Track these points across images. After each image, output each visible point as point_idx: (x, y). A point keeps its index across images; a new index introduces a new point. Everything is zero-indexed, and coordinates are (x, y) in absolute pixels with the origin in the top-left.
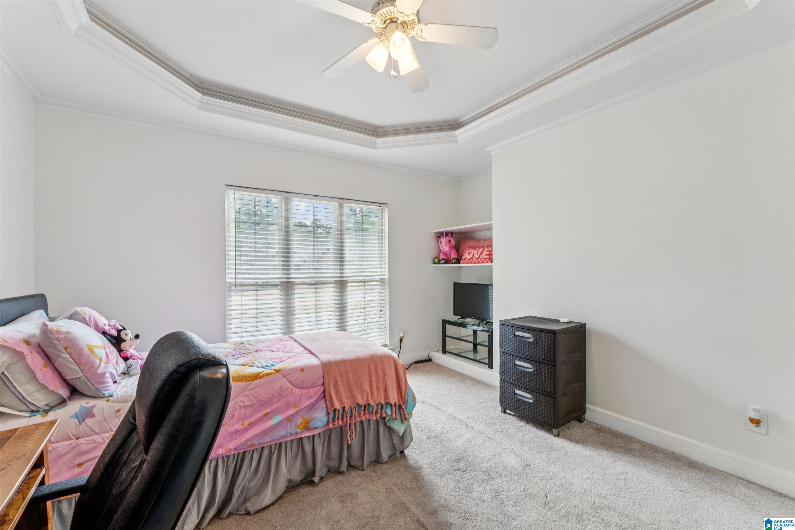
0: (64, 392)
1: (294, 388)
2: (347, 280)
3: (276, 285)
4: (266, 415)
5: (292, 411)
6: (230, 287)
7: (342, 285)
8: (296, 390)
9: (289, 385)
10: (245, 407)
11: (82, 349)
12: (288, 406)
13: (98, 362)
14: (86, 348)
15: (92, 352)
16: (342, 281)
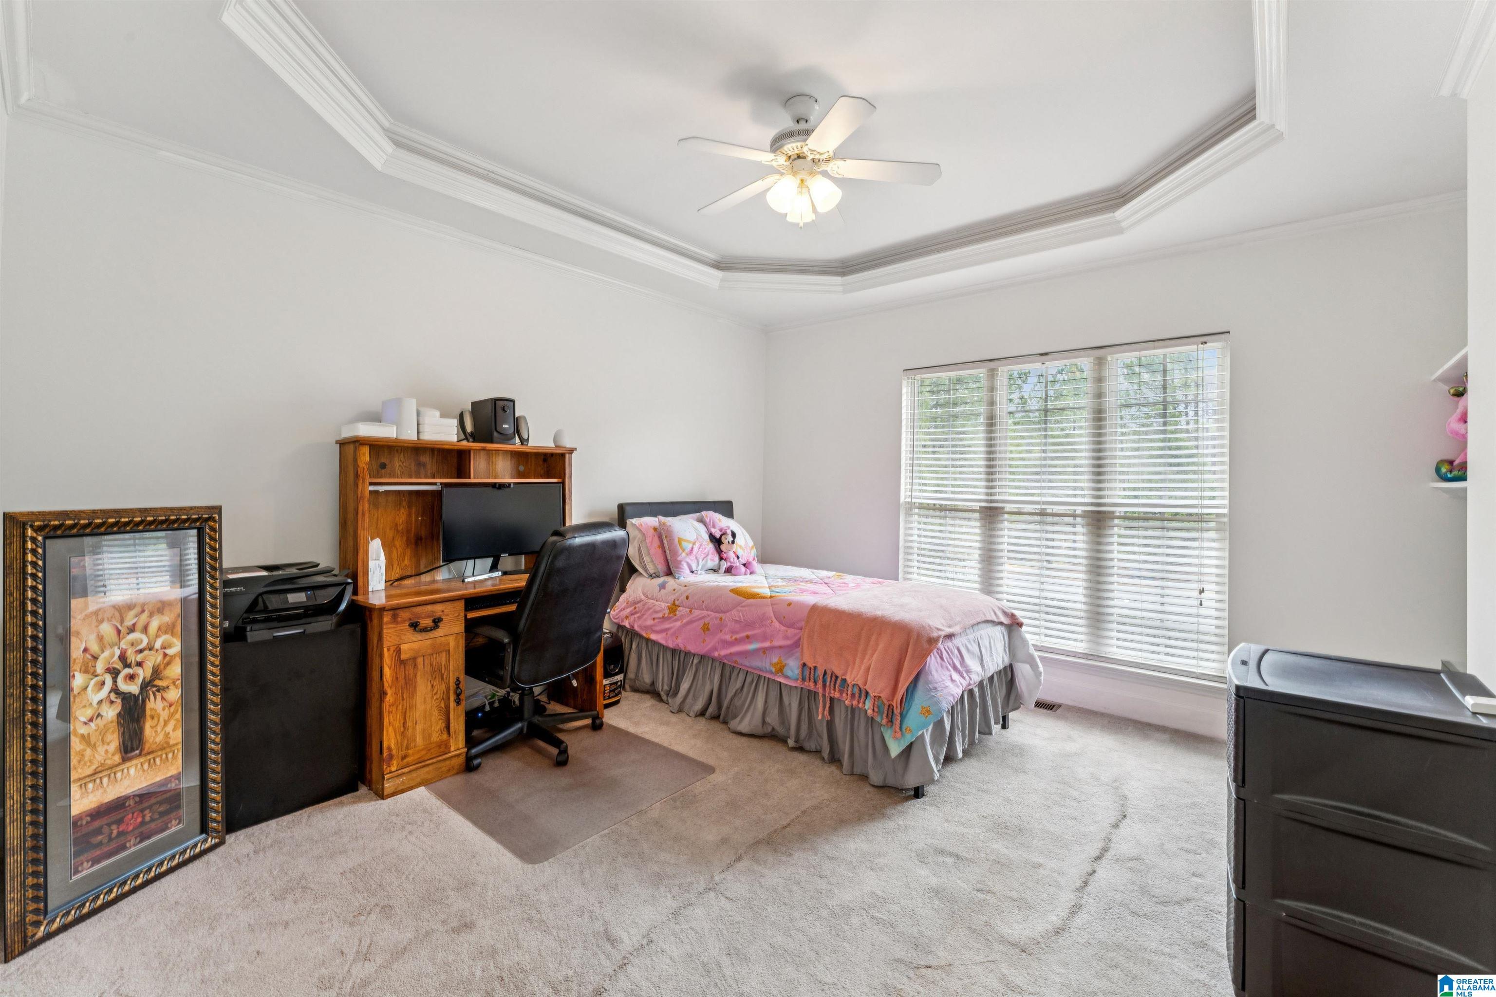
0: (661, 568)
1: (775, 620)
2: (1113, 512)
3: (973, 511)
4: (748, 637)
5: (767, 644)
6: (911, 509)
7: (1099, 520)
8: (776, 624)
9: (772, 615)
10: (736, 621)
11: (674, 540)
12: (764, 638)
13: (681, 551)
14: (676, 541)
15: (680, 544)
16: (1099, 512)
